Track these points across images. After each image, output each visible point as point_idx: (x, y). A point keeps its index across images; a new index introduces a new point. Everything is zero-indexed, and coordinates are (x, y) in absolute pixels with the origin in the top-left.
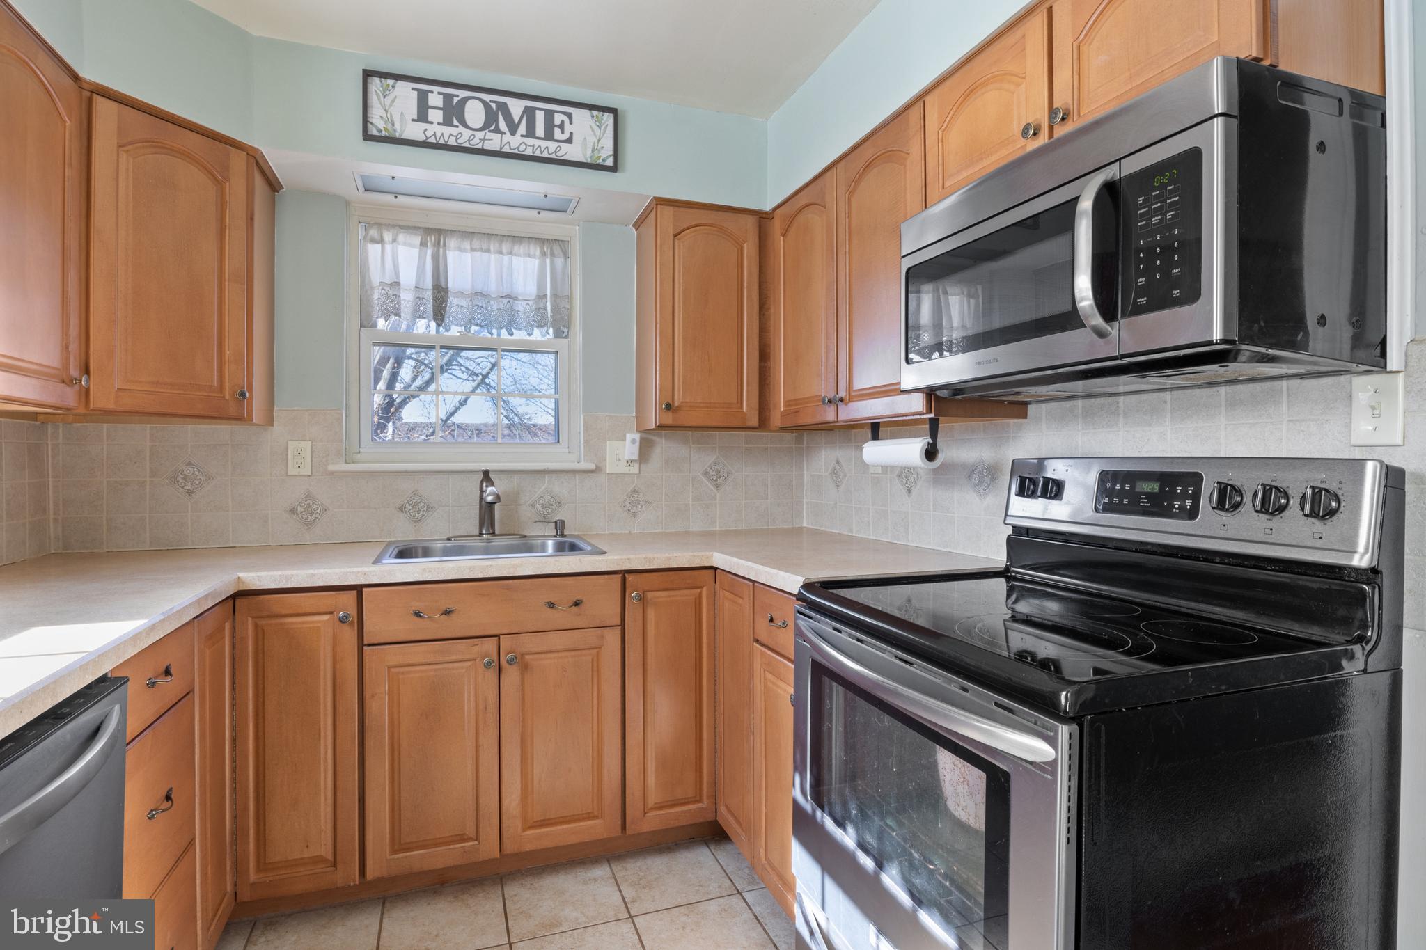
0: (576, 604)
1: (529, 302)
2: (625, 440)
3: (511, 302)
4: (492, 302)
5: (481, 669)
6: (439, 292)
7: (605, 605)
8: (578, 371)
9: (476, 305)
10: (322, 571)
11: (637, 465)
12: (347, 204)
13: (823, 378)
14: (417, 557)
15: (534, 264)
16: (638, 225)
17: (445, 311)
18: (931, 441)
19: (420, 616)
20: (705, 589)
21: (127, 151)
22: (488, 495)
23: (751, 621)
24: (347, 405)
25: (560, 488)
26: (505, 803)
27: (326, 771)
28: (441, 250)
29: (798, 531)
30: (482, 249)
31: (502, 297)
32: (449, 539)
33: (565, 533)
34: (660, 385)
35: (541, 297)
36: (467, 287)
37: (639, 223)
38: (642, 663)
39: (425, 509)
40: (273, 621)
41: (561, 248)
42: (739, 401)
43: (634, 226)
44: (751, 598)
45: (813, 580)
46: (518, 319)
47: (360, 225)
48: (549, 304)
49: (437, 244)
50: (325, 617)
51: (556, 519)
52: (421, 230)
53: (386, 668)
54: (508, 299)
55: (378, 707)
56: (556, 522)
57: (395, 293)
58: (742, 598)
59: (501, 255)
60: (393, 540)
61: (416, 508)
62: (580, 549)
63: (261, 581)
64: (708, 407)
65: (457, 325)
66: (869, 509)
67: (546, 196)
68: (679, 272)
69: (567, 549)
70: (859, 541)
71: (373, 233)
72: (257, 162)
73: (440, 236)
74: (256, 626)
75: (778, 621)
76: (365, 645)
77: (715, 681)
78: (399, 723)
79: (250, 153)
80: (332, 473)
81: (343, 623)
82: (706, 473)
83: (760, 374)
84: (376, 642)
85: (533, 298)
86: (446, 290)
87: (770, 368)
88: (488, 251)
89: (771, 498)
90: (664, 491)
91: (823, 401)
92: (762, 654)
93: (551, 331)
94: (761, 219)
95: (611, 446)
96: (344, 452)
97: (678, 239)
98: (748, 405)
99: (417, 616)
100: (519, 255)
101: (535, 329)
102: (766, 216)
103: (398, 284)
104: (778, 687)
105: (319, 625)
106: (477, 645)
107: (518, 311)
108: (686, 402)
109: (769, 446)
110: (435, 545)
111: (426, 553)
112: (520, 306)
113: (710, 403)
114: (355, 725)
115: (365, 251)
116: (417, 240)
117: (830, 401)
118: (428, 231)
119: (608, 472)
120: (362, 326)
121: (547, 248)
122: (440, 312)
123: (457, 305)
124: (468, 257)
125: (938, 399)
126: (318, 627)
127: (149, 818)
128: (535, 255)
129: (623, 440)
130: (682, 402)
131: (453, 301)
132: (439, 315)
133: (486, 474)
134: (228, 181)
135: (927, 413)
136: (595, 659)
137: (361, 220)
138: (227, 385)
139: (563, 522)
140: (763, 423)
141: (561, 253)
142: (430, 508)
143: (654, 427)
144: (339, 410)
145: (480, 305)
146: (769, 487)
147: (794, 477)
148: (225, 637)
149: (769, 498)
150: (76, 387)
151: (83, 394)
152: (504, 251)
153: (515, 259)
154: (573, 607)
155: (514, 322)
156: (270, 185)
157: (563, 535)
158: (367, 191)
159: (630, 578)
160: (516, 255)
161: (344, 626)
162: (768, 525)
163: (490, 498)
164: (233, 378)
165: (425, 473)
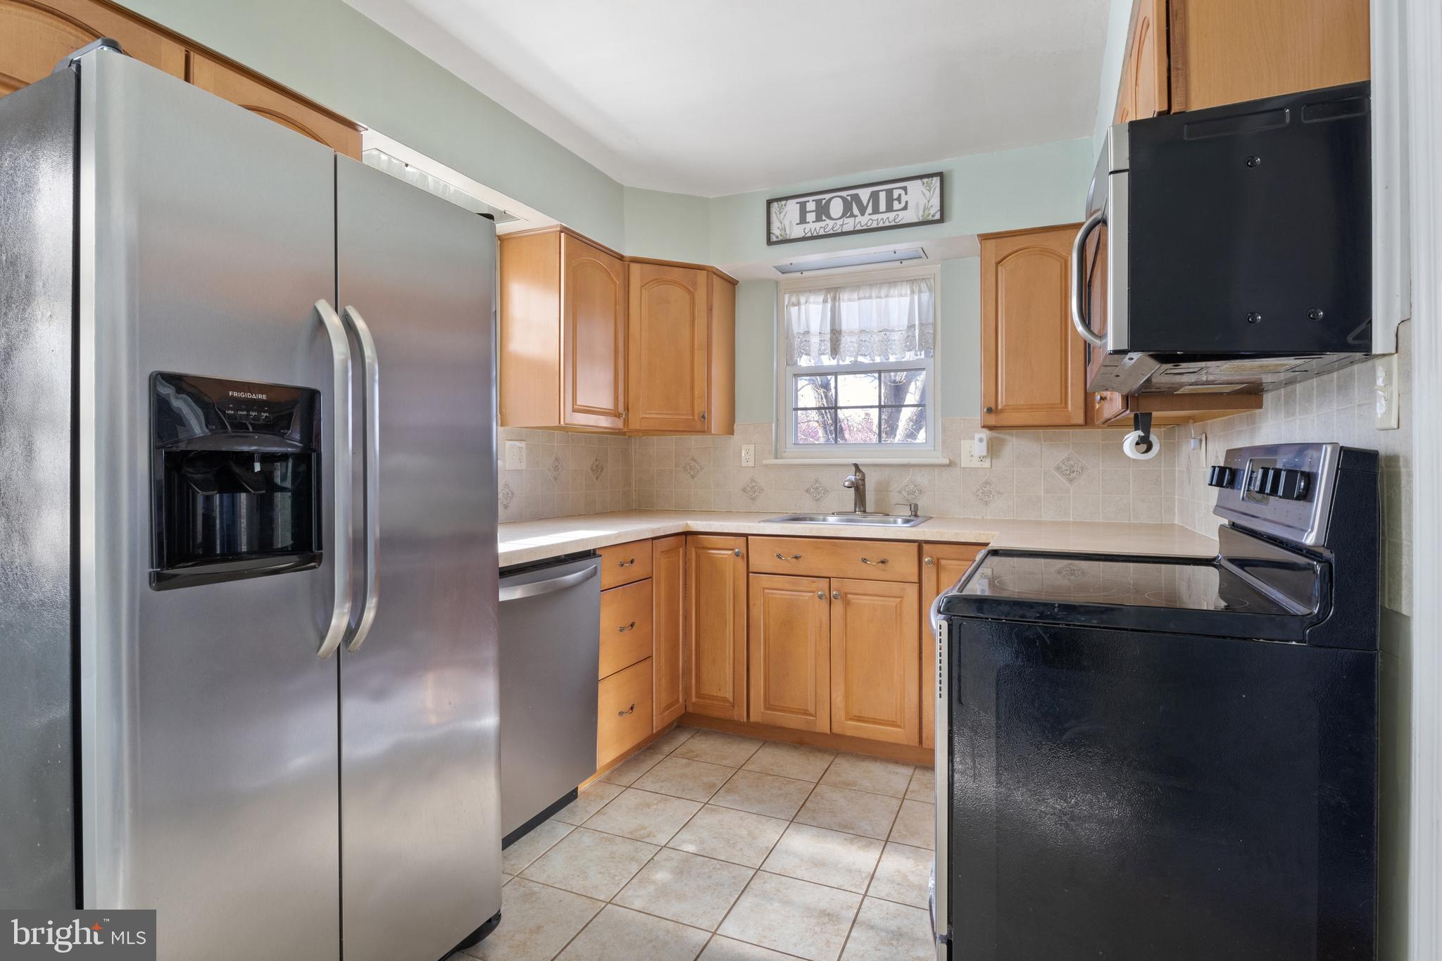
0: (883, 562)
1: (902, 332)
2: (975, 439)
3: (888, 334)
4: (874, 336)
5: (818, 599)
6: (835, 334)
7: (905, 565)
8: (939, 384)
11: (987, 461)
12: (775, 284)
15: (906, 301)
17: (839, 347)
18: (1142, 434)
19: (781, 558)
21: (646, 288)
24: (777, 419)
25: (922, 479)
26: (834, 696)
28: (837, 303)
30: (866, 297)
31: (881, 331)
34: (984, 392)
35: (911, 327)
36: (855, 326)
39: (823, 492)
40: (704, 551)
41: (927, 285)
42: (1063, 401)
47: (786, 295)
48: (917, 332)
49: (834, 299)
50: (730, 552)
52: (824, 290)
53: (762, 589)
54: (885, 332)
55: (757, 612)
56: (910, 505)
57: (807, 339)
59: (880, 299)
60: (802, 512)
61: (816, 491)
63: (697, 526)
64: (1031, 409)
65: (847, 355)
67: (895, 252)
71: (794, 299)
72: (715, 273)
73: (836, 293)
74: (697, 553)
76: (750, 572)
78: (769, 627)
79: (709, 269)
80: (766, 465)
81: (738, 557)
82: (1058, 468)
84: (756, 571)
85: (905, 328)
86: (840, 332)
88: (870, 297)
89: (1133, 493)
90: (1015, 483)
93: (920, 353)
95: (963, 443)
96: (774, 451)
97: (1001, 266)
98: (1072, 405)
99: (779, 557)
101: (908, 353)
103: (808, 332)
106: (816, 582)
107: (893, 340)
112: (894, 337)
113: (1033, 405)
114: (745, 621)
115: (789, 313)
116: (821, 297)
118: (828, 289)
119: (962, 466)
120: (788, 365)
121: (916, 286)
122: (835, 349)
123: (849, 341)
124: (855, 304)
126: (725, 557)
127: (618, 631)
128: (906, 294)
129: (972, 439)
130: (1006, 405)
131: (845, 340)
132: (835, 350)
133: (856, 466)
134: (697, 290)
136: (898, 606)
137: (786, 291)
138: (696, 411)
139: (916, 505)
141: (927, 289)
142: (826, 491)
144: (771, 423)
145: (864, 339)
146: (1131, 482)
147: (1162, 472)
148: (679, 556)
149: (1131, 493)
150: (622, 419)
151: (626, 422)
152: (883, 295)
153: (890, 300)
154: (880, 564)
155: (891, 349)
156: (729, 282)
157: (916, 516)
158: (783, 273)
159: (926, 547)
160: (892, 297)
161: (739, 559)
162: (1130, 520)
163: (847, 484)
164: (699, 407)
165: (823, 466)
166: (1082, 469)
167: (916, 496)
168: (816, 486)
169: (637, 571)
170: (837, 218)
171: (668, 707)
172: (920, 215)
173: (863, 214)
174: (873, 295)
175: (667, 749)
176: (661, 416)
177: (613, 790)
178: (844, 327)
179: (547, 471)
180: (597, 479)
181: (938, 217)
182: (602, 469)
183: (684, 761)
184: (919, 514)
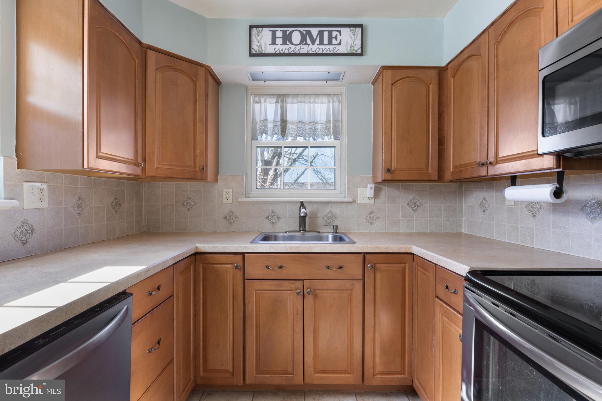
0: (340, 268)
1: (323, 124)
2: (367, 188)
3: (315, 125)
4: (306, 126)
5: (295, 295)
6: (283, 122)
7: (355, 270)
8: (345, 155)
9: (299, 127)
10: (228, 245)
11: (373, 200)
12: (247, 87)
13: (478, 152)
14: (272, 241)
15: (325, 106)
16: (374, 83)
17: (286, 131)
18: (558, 186)
19: (269, 268)
20: (407, 264)
21: (159, 71)
22: (301, 213)
23: (434, 286)
24: (246, 173)
25: (336, 210)
26: (306, 359)
27: (230, 333)
28: (284, 104)
29: (459, 235)
30: (302, 102)
31: (310, 123)
32: (286, 232)
33: (338, 231)
34: (384, 160)
35: (328, 121)
36: (295, 119)
37: (375, 81)
38: (373, 299)
39: (277, 218)
40: (210, 266)
41: (337, 98)
42: (427, 167)
43: (372, 84)
44: (434, 273)
45: (475, 269)
46: (317, 133)
47: (252, 96)
48: (331, 125)
49: (283, 101)
50: (230, 266)
51: (334, 224)
52: (276, 96)
53: (254, 290)
54: (313, 124)
55: (251, 308)
56: (333, 226)
57: (265, 124)
58: (429, 272)
59: (310, 104)
60: (264, 231)
61: (273, 218)
62: (344, 240)
63: (205, 248)
64: (410, 171)
65: (291, 137)
66: (505, 225)
67: (329, 72)
68: (395, 102)
69: (338, 240)
70: (499, 243)
71: (257, 99)
72: (209, 72)
73: (284, 97)
74: (203, 267)
75: (452, 289)
76: (246, 279)
77: (413, 313)
78: (260, 317)
79: (206, 68)
80: (240, 202)
81: (237, 269)
82: (408, 204)
83: (439, 152)
84: (250, 278)
85: (324, 122)
86: (286, 121)
87: (444, 149)
88: (304, 102)
89: (444, 217)
90: (386, 212)
91: (479, 164)
92: (441, 305)
93: (333, 137)
94: (440, 71)
95: (360, 190)
96: (245, 193)
97: (394, 86)
98: (431, 169)
99: (267, 268)
100: (318, 103)
101: (325, 136)
102: (442, 69)
103: (266, 120)
104: (451, 326)
105: (227, 269)
106: (294, 283)
107: (318, 129)
108: (398, 168)
109: (443, 190)
110: (279, 235)
111: (276, 239)
112: (318, 127)
113: (411, 168)
114: (241, 314)
115: (254, 108)
116: (274, 100)
117: (483, 164)
118: (279, 96)
119: (358, 203)
120: (252, 139)
121: (331, 99)
123: (291, 128)
124: (295, 106)
125: (566, 159)
126: (227, 270)
127: (148, 352)
128: (325, 102)
129: (366, 188)
130: (396, 168)
131: (289, 126)
132: (283, 132)
133: (302, 203)
134: (198, 80)
135: (557, 168)
136: (349, 295)
137: (252, 93)
138: (197, 165)
139: (337, 226)
140: (440, 178)
141: (337, 101)
142: (279, 218)
143: (381, 181)
144: (243, 175)
145: (301, 127)
146: (443, 212)
147: (457, 206)
149: (443, 217)
150: (141, 167)
151: (144, 170)
152: (311, 102)
153: (316, 105)
154: (338, 269)
155: (316, 134)
156: (217, 82)
158: (253, 80)
159: (367, 256)
160: (316, 103)
161: (238, 271)
162: (442, 231)
164: (200, 162)
165: (277, 203)
166: (420, 204)
167: (331, 220)
168: (272, 214)
169: (162, 294)
170: (296, 44)
171: (184, 389)
172: (349, 50)
173: (313, 44)
176: (172, 167)
178: (289, 119)
180: (116, 212)
181: (359, 51)
182: (120, 205)
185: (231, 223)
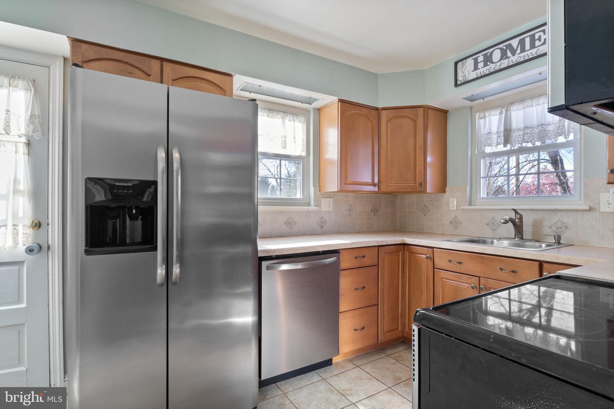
1: (556, 124)
3: (544, 127)
4: (535, 129)
6: (506, 132)
7: (530, 276)
8: (582, 156)
12: (471, 107)
17: (509, 139)
19: (450, 262)
21: (389, 122)
24: (471, 184)
25: (568, 219)
28: (509, 112)
30: (528, 106)
31: (538, 126)
36: (521, 125)
39: (497, 225)
40: (412, 254)
46: (549, 135)
47: (477, 114)
48: (566, 123)
49: (507, 111)
50: (424, 256)
52: (501, 106)
53: (441, 278)
54: (541, 127)
55: (439, 290)
56: (555, 236)
57: (489, 137)
61: (493, 224)
65: (518, 144)
67: (540, 74)
71: (482, 115)
72: (429, 108)
73: (508, 107)
74: (409, 256)
76: (435, 268)
79: (425, 107)
80: (463, 210)
84: (438, 268)
86: (510, 130)
88: (532, 106)
95: (603, 196)
96: (468, 201)
101: (559, 137)
103: (490, 133)
106: (470, 278)
107: (549, 130)
112: (551, 128)
115: (479, 123)
116: (498, 112)
118: (504, 106)
119: (600, 211)
120: (479, 153)
122: (507, 140)
124: (521, 112)
126: (422, 259)
131: (514, 135)
133: (515, 210)
134: (417, 119)
137: (477, 111)
138: (417, 181)
139: (559, 236)
144: (466, 186)
145: (526, 132)
148: (399, 256)
150: (377, 187)
151: (379, 188)
154: (512, 273)
155: (547, 136)
156: (442, 111)
157: (559, 243)
158: (472, 101)
159: (545, 265)
161: (429, 260)
163: (502, 221)
164: (419, 178)
165: (498, 211)
167: (561, 230)
168: (493, 221)
169: (367, 261)
171: (389, 331)
174: (534, 104)
175: (389, 352)
176: (398, 185)
177: (351, 366)
178: (514, 126)
179: (345, 212)
180: (374, 215)
182: (378, 210)
183: (394, 361)
184: (561, 242)
185: (456, 228)
